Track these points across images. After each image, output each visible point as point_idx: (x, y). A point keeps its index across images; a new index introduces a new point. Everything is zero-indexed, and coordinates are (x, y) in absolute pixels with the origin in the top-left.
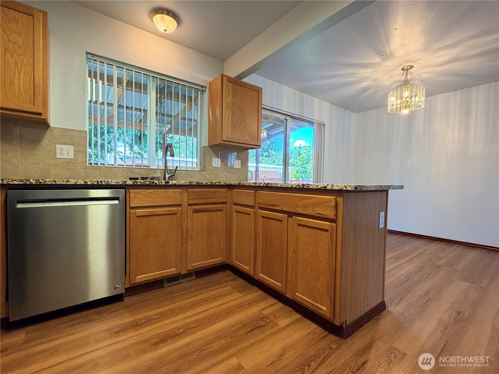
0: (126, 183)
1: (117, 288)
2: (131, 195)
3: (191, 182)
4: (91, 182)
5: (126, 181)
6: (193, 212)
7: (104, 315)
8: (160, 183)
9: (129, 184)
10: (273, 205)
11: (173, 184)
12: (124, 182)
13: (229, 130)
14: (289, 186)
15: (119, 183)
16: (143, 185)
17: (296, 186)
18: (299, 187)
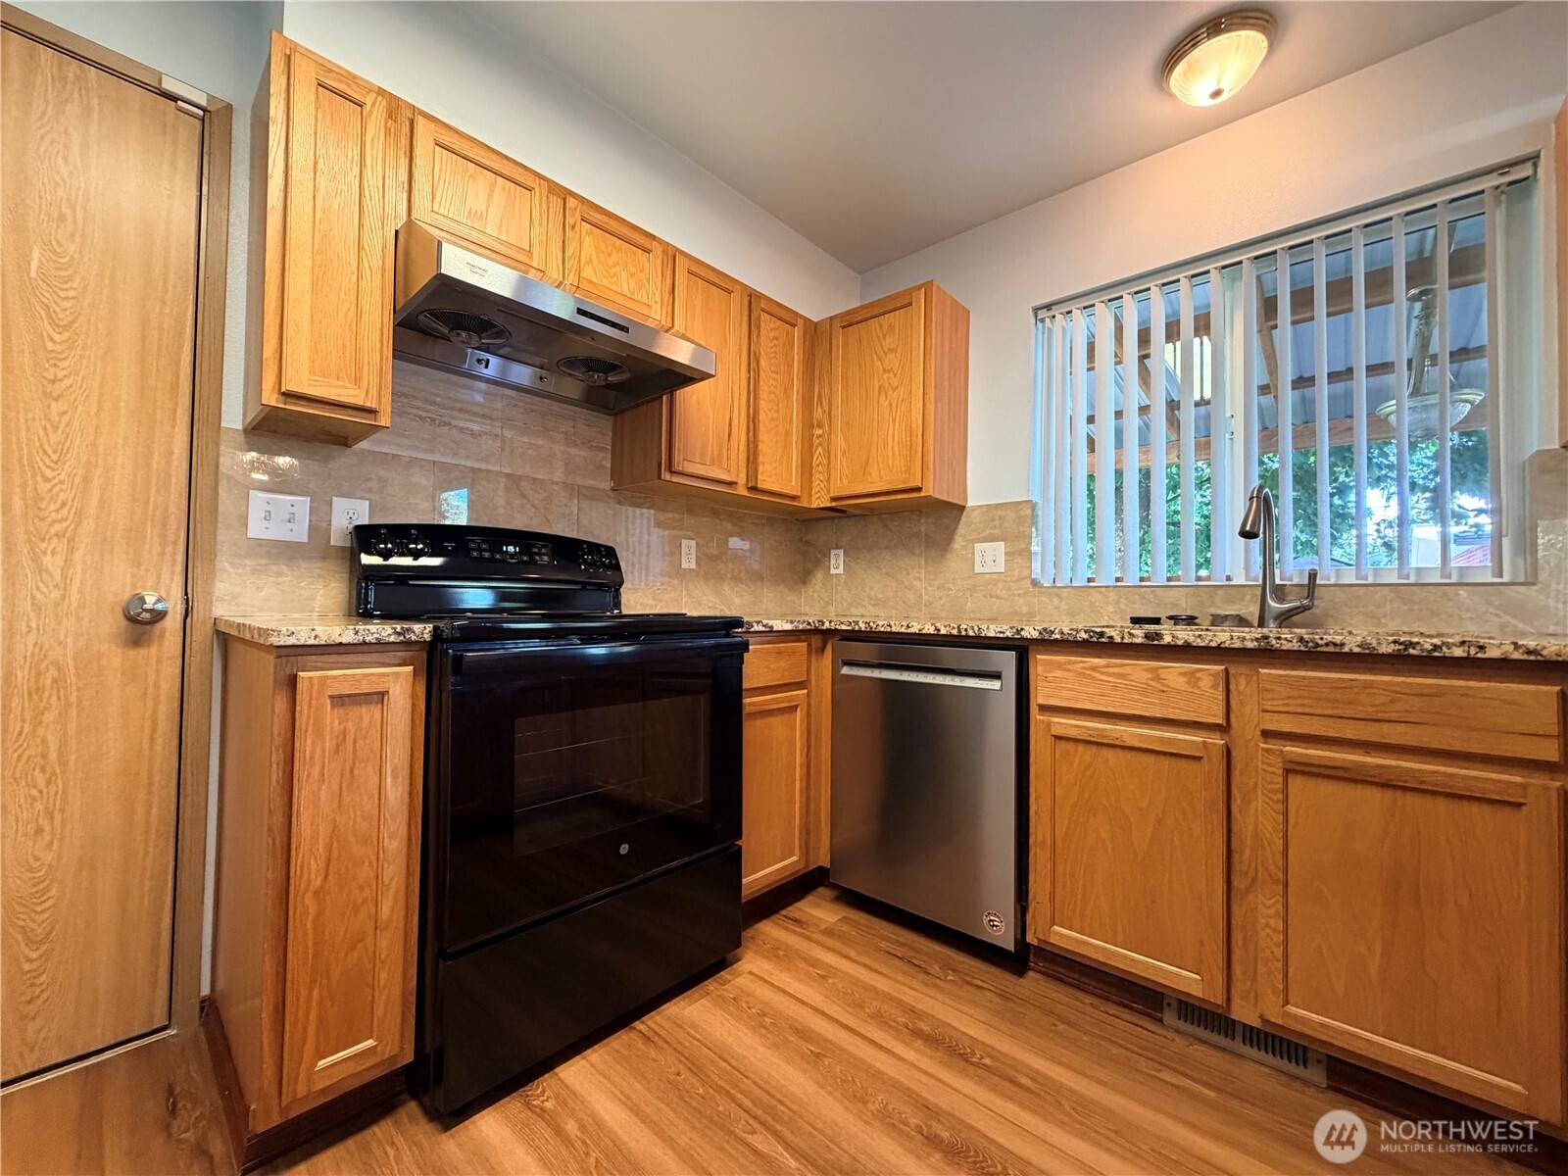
1: (996, 926)
2: (1040, 669)
6: (1287, 771)
8: (1126, 635)
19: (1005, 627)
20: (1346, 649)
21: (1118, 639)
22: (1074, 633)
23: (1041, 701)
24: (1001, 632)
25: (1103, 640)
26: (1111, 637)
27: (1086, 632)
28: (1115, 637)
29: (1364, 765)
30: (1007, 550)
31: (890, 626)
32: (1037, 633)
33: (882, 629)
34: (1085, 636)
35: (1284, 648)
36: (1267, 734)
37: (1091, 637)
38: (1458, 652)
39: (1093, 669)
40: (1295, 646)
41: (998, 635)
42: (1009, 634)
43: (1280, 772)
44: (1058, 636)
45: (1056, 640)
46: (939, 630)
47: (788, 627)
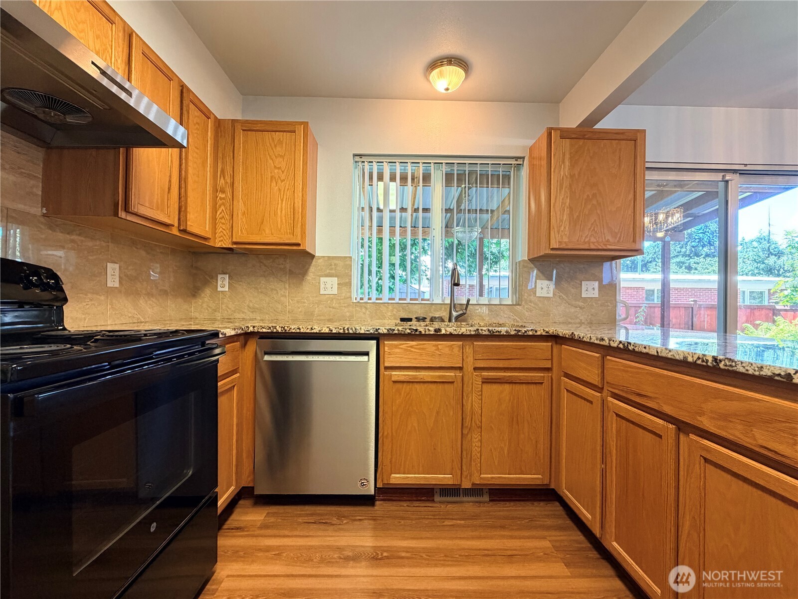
0: (379, 331)
1: (365, 485)
2: (386, 348)
3: (478, 330)
4: (337, 329)
5: (379, 329)
6: (483, 382)
7: (345, 522)
8: (427, 330)
9: (382, 333)
10: (639, 395)
11: (448, 333)
12: (376, 329)
13: (565, 228)
14: (677, 357)
15: (369, 331)
16: (401, 334)
17: (695, 359)
18: (704, 364)
19: (370, 328)
20: (502, 333)
21: (423, 333)
22: (404, 330)
23: (386, 365)
24: (367, 331)
25: (417, 333)
26: (420, 332)
27: (409, 329)
28: (422, 331)
29: (505, 376)
30: (339, 282)
31: (299, 329)
32: (386, 331)
33: (294, 331)
34: (409, 331)
35: (483, 334)
36: (475, 369)
37: (412, 332)
38: (531, 333)
39: (411, 347)
40: (487, 333)
41: (366, 332)
42: (372, 331)
43: (480, 383)
44: (397, 332)
45: (396, 334)
46: (332, 331)
47: (233, 333)
